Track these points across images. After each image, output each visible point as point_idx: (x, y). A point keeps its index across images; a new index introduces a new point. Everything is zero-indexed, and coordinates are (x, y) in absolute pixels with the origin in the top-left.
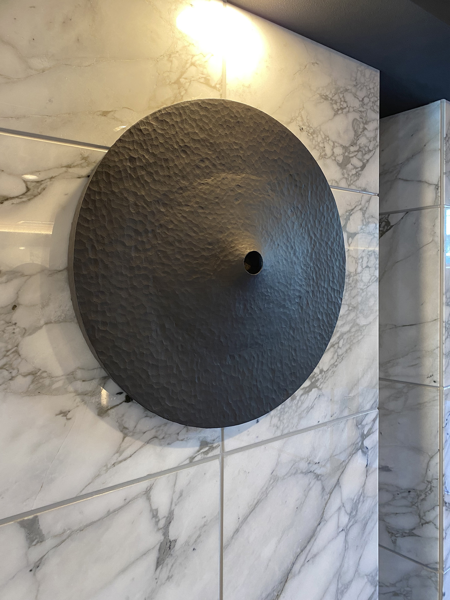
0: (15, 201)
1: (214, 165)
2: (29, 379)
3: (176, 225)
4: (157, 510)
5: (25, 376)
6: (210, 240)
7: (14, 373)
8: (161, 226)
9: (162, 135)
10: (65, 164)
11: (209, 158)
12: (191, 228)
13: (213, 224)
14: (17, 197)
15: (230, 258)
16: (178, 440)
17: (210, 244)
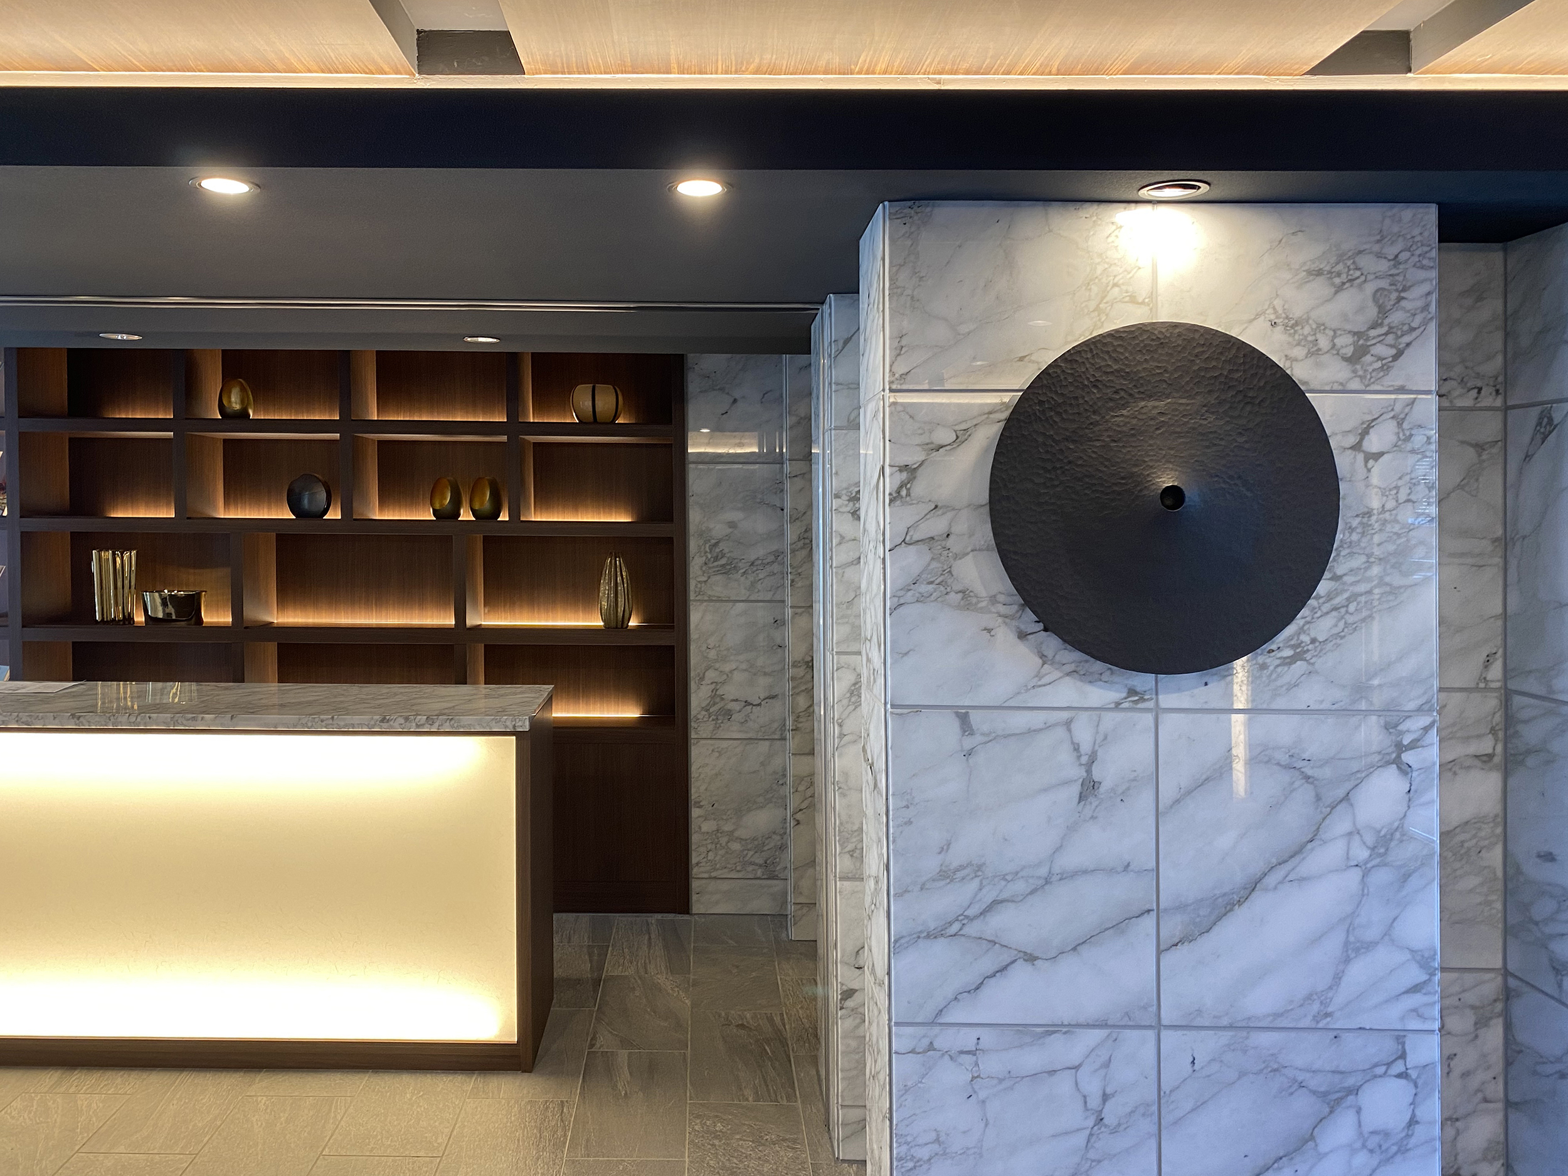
0: (948, 448)
1: (1131, 395)
2: (960, 595)
3: (1085, 461)
4: (1078, 745)
5: (956, 593)
6: (1122, 474)
7: (949, 589)
8: (1070, 462)
9: (1072, 374)
10: (987, 411)
11: (1124, 388)
12: (1102, 463)
13: (1128, 457)
14: (949, 444)
15: (1146, 492)
16: (1101, 680)
17: (1123, 478)
